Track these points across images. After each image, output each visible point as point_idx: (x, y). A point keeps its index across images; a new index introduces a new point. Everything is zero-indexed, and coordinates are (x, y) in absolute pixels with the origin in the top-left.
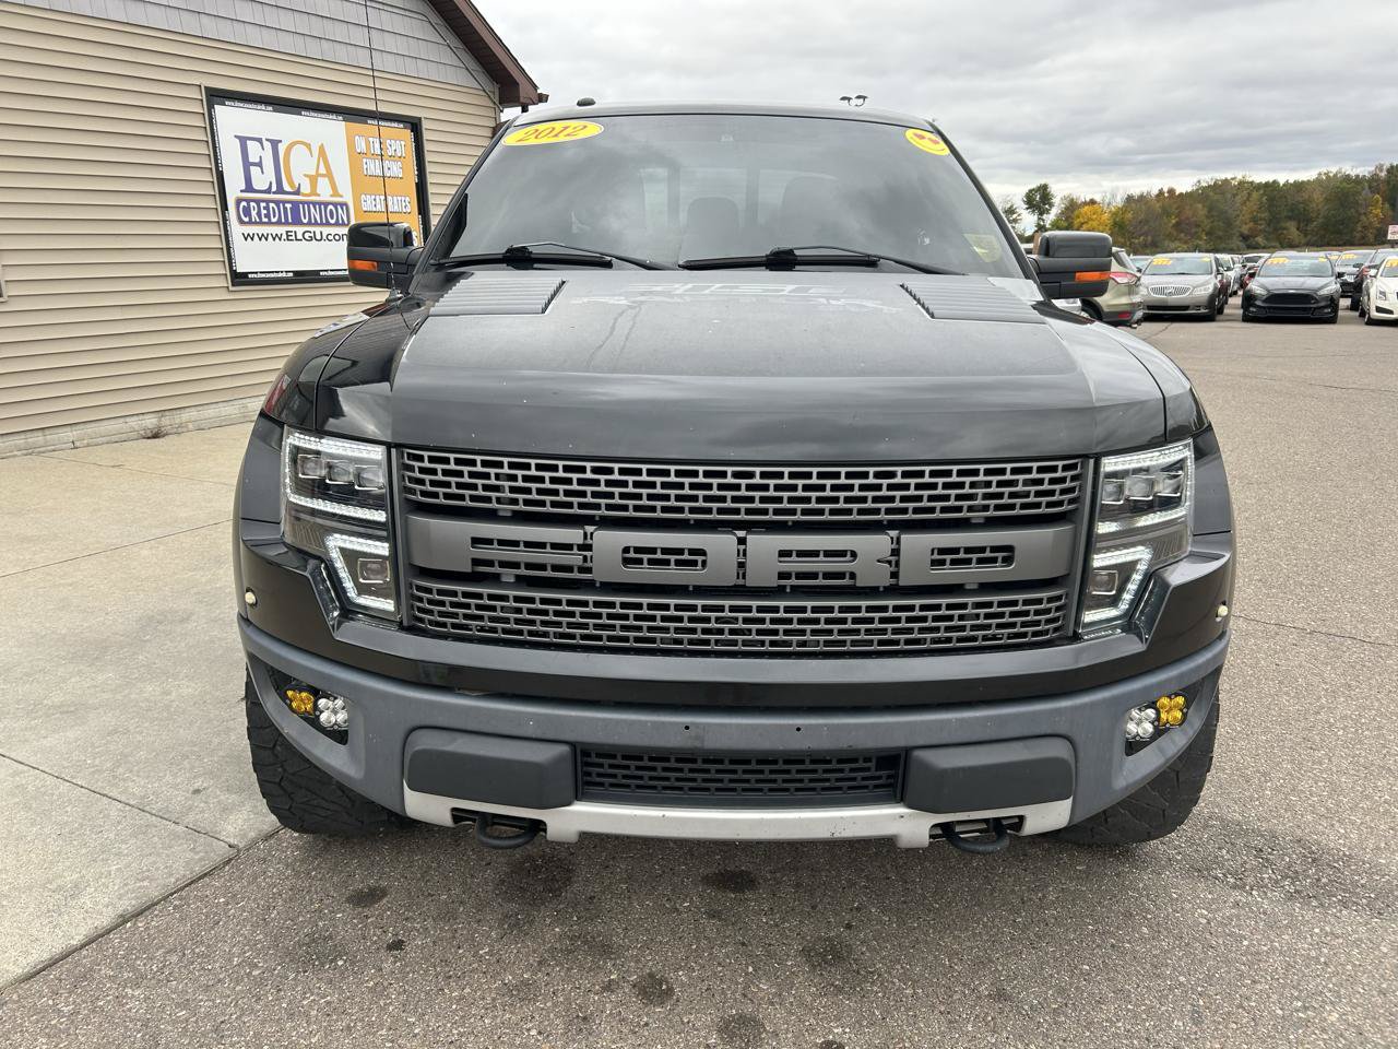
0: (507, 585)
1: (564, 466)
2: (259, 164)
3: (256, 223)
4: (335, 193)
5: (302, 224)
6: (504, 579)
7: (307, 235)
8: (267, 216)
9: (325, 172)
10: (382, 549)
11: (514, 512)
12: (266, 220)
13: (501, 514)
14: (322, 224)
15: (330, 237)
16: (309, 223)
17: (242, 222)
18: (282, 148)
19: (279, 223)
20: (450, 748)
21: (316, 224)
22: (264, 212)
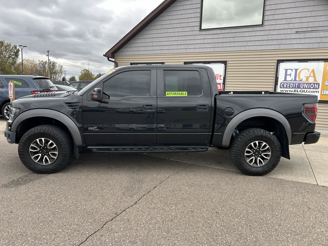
2: (290, 75)
3: (285, 88)
4: (315, 80)
5: (300, 88)
7: (301, 91)
8: (289, 86)
9: (313, 75)
12: (289, 87)
14: (308, 88)
15: (310, 92)
16: (303, 88)
17: (281, 87)
18: (298, 71)
19: (293, 88)
21: (306, 88)
22: (288, 85)
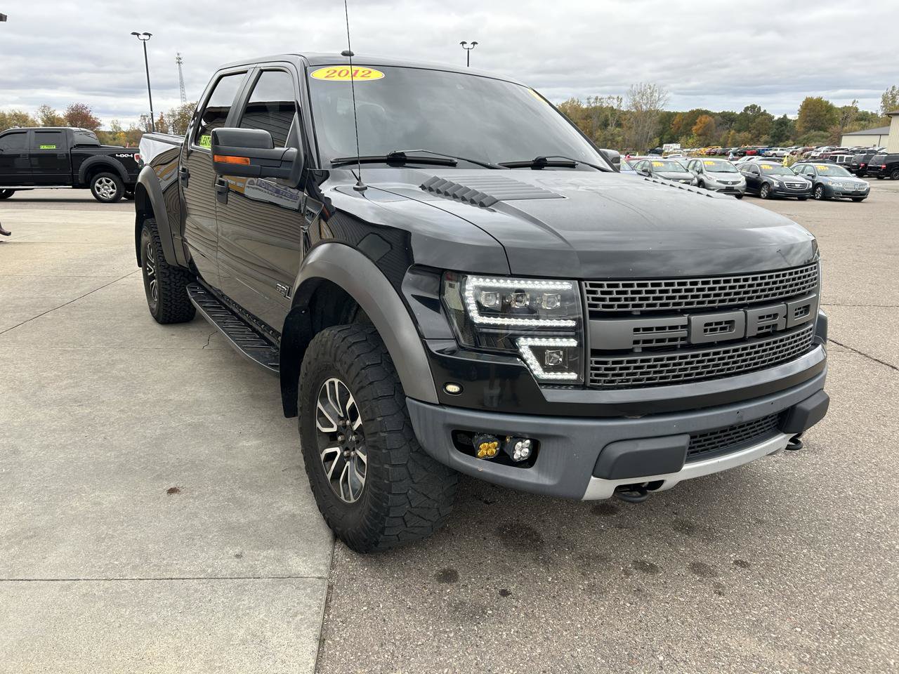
0: (638, 354)
1: (651, 284)
6: (636, 351)
10: (573, 343)
11: (641, 311)
13: (635, 313)
20: (639, 449)
